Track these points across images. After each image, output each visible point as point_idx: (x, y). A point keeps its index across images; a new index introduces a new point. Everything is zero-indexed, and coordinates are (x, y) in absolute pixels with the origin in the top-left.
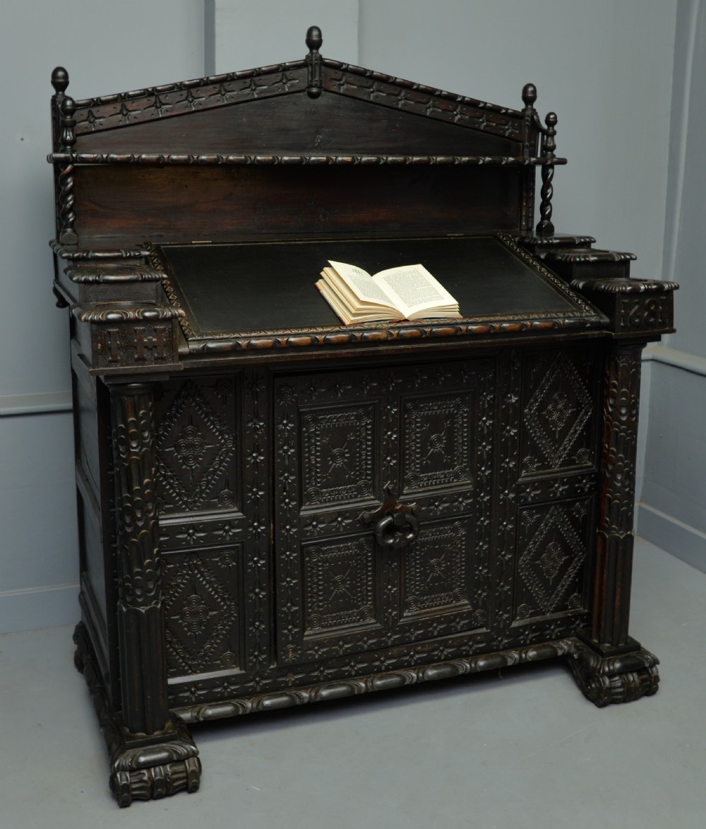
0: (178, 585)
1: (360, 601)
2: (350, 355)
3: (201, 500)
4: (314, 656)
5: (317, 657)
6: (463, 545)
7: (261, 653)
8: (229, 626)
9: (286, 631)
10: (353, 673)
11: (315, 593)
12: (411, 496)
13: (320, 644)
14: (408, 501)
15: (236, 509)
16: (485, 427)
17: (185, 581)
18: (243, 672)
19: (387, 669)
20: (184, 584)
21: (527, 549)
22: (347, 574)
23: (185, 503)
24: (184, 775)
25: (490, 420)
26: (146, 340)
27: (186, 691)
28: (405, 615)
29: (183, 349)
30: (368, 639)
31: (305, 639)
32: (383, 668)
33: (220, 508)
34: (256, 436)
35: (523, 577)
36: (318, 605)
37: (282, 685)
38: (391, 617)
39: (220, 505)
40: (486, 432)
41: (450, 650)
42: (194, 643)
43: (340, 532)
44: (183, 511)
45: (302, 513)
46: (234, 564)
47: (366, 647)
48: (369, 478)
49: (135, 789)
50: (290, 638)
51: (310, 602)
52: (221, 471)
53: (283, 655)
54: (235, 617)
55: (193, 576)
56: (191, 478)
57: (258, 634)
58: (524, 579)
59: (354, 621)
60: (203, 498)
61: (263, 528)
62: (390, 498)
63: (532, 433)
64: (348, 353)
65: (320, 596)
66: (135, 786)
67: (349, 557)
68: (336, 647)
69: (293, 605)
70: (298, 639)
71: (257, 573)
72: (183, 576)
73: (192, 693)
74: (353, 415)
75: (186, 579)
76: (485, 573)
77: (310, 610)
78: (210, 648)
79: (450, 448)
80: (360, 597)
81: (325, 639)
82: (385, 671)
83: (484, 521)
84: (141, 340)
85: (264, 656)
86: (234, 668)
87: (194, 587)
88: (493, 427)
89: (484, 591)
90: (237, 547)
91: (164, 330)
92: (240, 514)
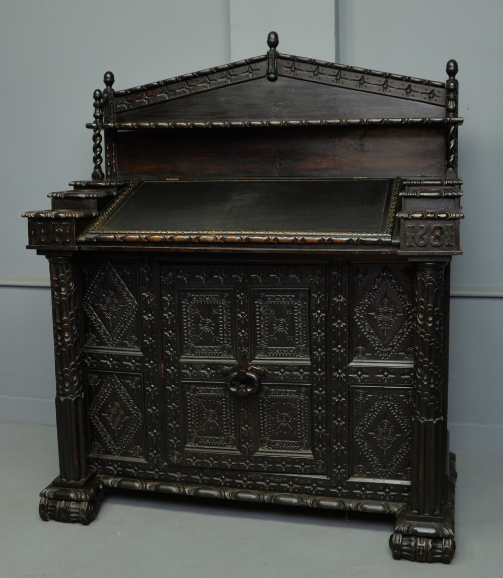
0: (105, 394)
1: (225, 432)
2: (188, 251)
3: (118, 340)
4: (191, 463)
5: (194, 464)
6: (306, 407)
7: (158, 452)
8: (138, 428)
9: (172, 441)
10: (223, 484)
11: (193, 418)
12: (260, 360)
13: (197, 455)
14: (259, 365)
15: (138, 350)
16: (319, 319)
17: (109, 392)
18: (146, 462)
19: (247, 487)
20: (109, 393)
21: (362, 421)
22: (216, 409)
23: (108, 340)
24: (78, 511)
25: (323, 313)
26: (57, 230)
27: (111, 466)
28: (260, 450)
29: (82, 238)
30: (232, 461)
31: (186, 449)
32: (245, 486)
33: (130, 347)
34: (149, 303)
35: (360, 443)
36: (195, 427)
37: (173, 479)
38: (247, 449)
39: (129, 345)
40: (319, 322)
41: (297, 486)
42: (116, 434)
43: (207, 378)
44: (107, 345)
45: (181, 360)
46: (139, 386)
47: (229, 466)
48: (230, 343)
49: (50, 511)
50: (175, 446)
51: (190, 424)
52: (129, 323)
53: (170, 457)
54: (141, 423)
55: (114, 389)
56: (111, 325)
57: (155, 438)
58: (360, 445)
59: (222, 446)
60: (119, 339)
61: (155, 365)
62: (244, 360)
63: (362, 328)
64: (187, 249)
65: (197, 421)
66: (49, 508)
67: (217, 398)
68: (208, 461)
69: (177, 423)
70: (181, 448)
71: (152, 395)
72: (108, 389)
73: (115, 468)
74: (216, 297)
75: (110, 391)
76: (324, 432)
77: (190, 430)
78: (126, 441)
79: (292, 331)
80: (225, 428)
81: (199, 453)
82: (246, 488)
83: (322, 391)
84: (54, 230)
85: (160, 455)
86: (141, 458)
87: (114, 396)
88: (326, 319)
89: (323, 446)
90: (140, 375)
91: (67, 225)
92: (141, 353)
